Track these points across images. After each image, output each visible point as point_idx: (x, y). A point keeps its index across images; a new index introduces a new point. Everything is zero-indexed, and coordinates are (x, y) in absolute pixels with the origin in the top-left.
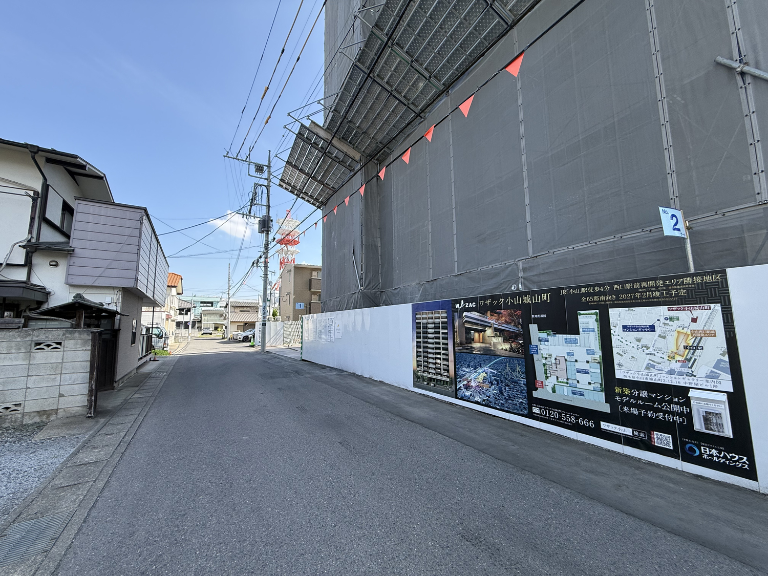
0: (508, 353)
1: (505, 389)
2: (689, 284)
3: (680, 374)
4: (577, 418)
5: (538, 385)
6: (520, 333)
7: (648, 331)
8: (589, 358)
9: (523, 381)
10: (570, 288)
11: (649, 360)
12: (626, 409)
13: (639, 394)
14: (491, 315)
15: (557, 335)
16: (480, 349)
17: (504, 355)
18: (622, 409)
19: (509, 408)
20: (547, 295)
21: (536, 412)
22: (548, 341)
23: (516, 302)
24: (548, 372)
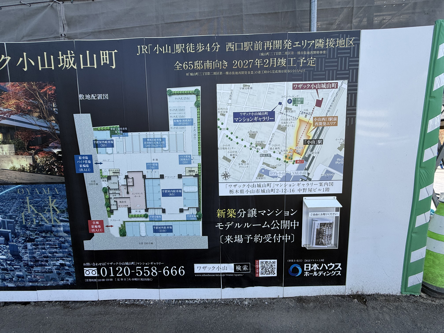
0: (26, 177)
1: (25, 247)
2: (320, 49)
3: (296, 179)
4: (160, 268)
5: (93, 228)
6: (54, 134)
7: (266, 121)
8: (182, 169)
9: (63, 227)
10: (155, 42)
11: (264, 163)
12: (228, 239)
13: (246, 215)
15: (130, 134)
17: (18, 181)
18: (224, 239)
19: (37, 281)
20: (110, 55)
21: (91, 275)
22: (112, 146)
23: (43, 65)
24: (112, 202)
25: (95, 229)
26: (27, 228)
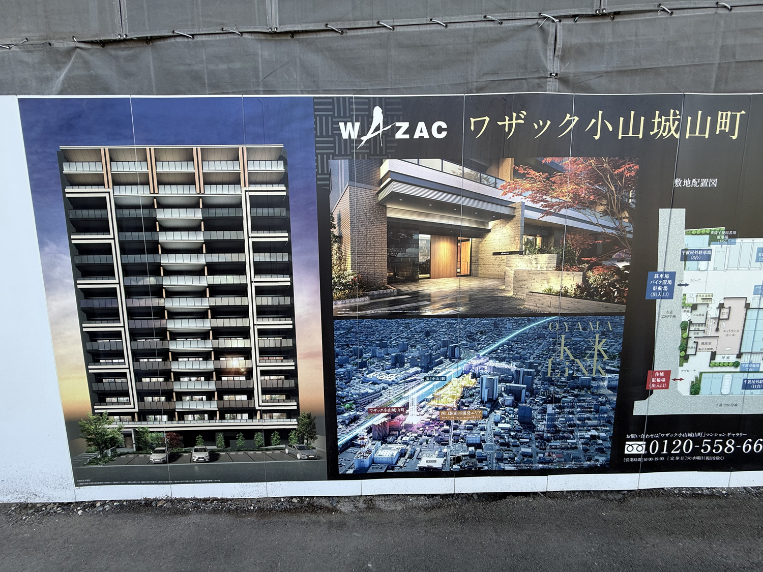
0: (568, 304)
1: (544, 411)
4: (740, 442)
6: (623, 238)
9: (607, 380)
14: (516, 174)
15: (738, 240)
16: (457, 298)
17: (552, 310)
19: (551, 462)
20: (733, 118)
21: (635, 452)
23: (625, 131)
24: (691, 343)
25: (656, 383)
26: (551, 382)
